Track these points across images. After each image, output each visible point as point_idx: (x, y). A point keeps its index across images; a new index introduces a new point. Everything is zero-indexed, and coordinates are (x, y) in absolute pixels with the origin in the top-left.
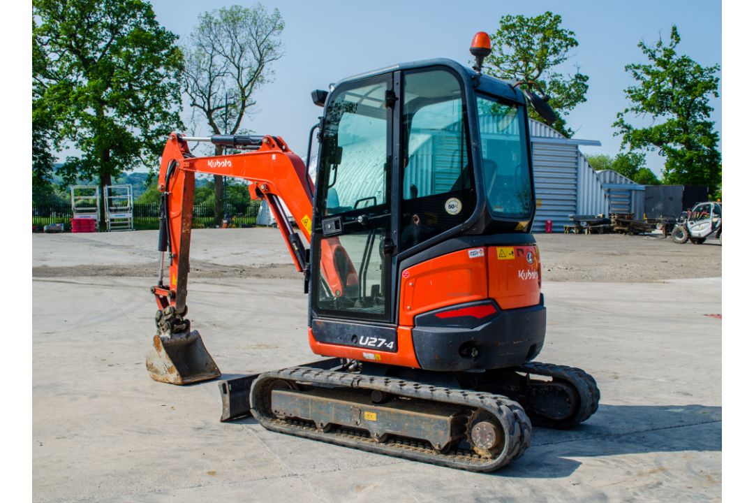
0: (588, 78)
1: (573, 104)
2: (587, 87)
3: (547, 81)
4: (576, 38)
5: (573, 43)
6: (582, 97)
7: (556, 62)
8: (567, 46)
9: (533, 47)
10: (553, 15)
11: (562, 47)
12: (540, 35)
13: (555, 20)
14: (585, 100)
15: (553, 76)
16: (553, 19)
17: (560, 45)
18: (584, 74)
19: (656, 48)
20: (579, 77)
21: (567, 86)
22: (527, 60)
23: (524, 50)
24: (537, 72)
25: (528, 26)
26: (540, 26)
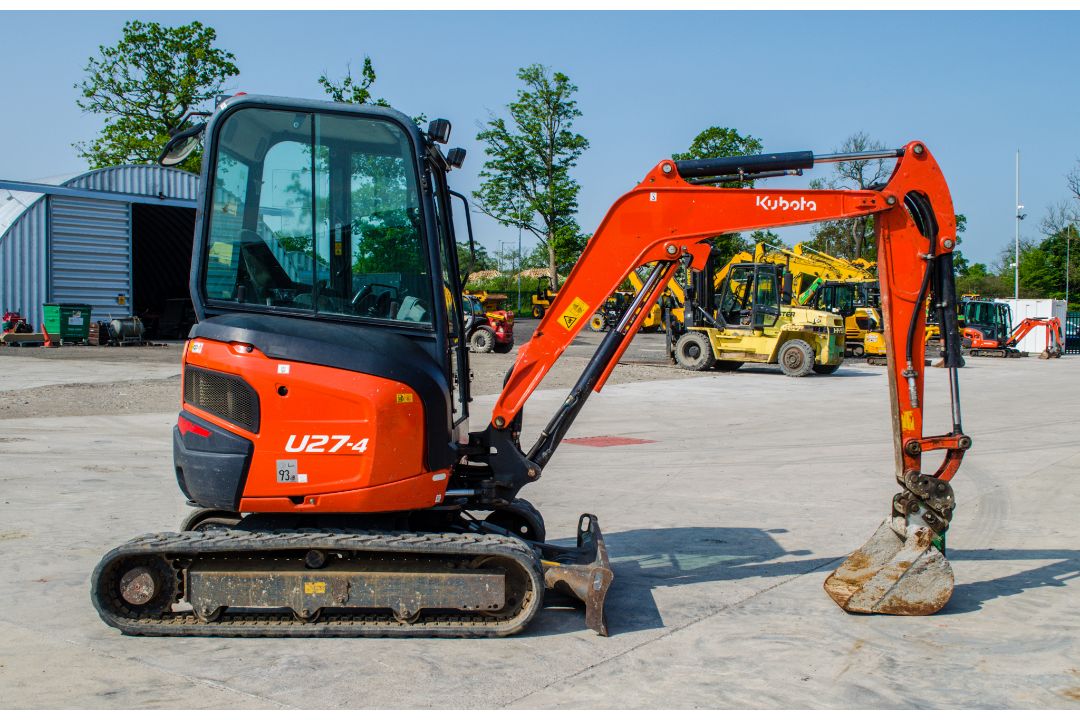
4: (236, 64)
5: (232, 70)
7: (208, 96)
8: (223, 74)
9: (172, 71)
10: (203, 28)
11: (215, 75)
12: (183, 55)
13: (207, 34)
16: (203, 33)
17: (212, 71)
19: (343, 86)
22: (164, 90)
23: (161, 76)
24: (180, 108)
25: (166, 39)
26: (183, 42)
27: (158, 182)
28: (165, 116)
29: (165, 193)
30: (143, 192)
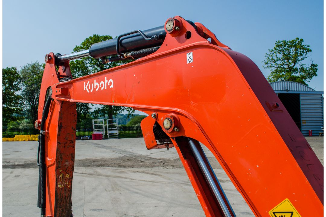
0: (317, 65)
1: (311, 77)
2: (317, 69)
3: (298, 68)
5: (309, 51)
6: (315, 74)
7: (302, 59)
8: (306, 52)
9: (291, 54)
10: (299, 39)
11: (304, 53)
12: (293, 49)
13: (301, 41)
14: (317, 75)
15: (301, 65)
16: (299, 41)
17: (303, 52)
18: (315, 64)
20: (313, 65)
21: (308, 69)
22: (288, 59)
23: (287, 55)
24: (293, 64)
25: (287, 44)
26: (293, 44)
27: (286, 86)
28: (288, 67)
29: (289, 89)
30: (282, 90)
